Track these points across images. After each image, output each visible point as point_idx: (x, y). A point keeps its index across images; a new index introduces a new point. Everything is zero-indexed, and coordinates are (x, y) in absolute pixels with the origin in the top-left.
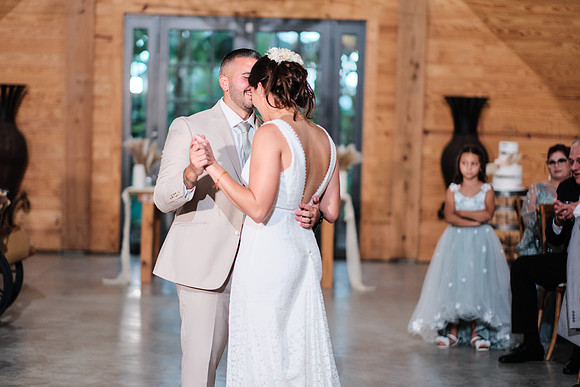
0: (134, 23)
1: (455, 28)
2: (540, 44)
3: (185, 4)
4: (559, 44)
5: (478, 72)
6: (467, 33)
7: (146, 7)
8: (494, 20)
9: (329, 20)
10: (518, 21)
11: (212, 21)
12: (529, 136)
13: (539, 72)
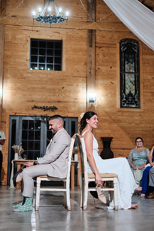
0: (12, 118)
1: (102, 119)
2: (126, 124)
3: (27, 113)
4: (131, 124)
5: (109, 131)
6: (106, 121)
7: (16, 113)
8: (113, 117)
9: (67, 117)
10: (119, 117)
11: (34, 118)
12: (124, 149)
13: (126, 132)
